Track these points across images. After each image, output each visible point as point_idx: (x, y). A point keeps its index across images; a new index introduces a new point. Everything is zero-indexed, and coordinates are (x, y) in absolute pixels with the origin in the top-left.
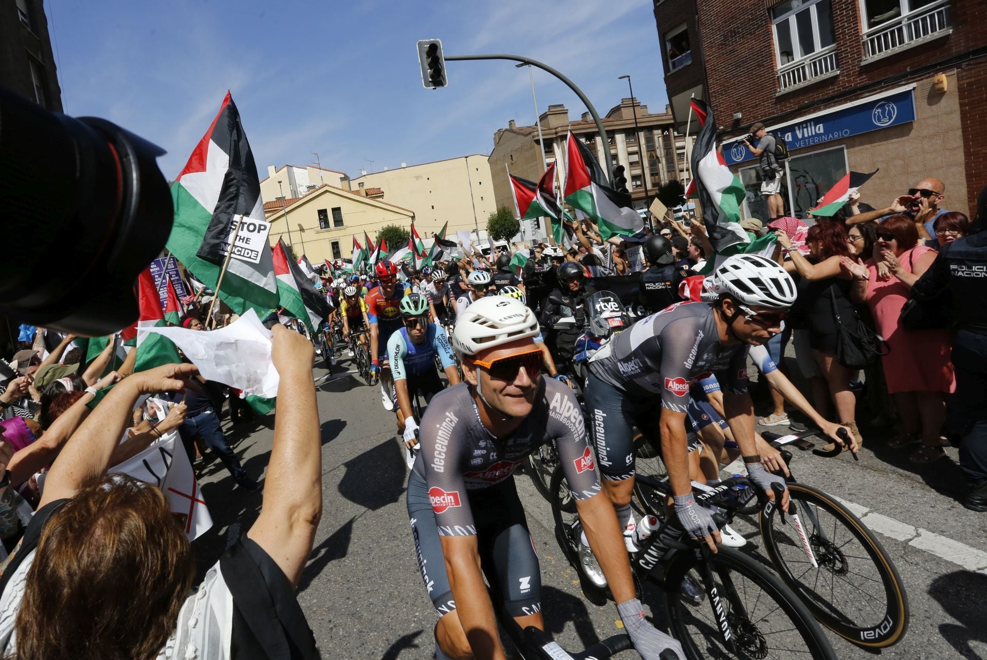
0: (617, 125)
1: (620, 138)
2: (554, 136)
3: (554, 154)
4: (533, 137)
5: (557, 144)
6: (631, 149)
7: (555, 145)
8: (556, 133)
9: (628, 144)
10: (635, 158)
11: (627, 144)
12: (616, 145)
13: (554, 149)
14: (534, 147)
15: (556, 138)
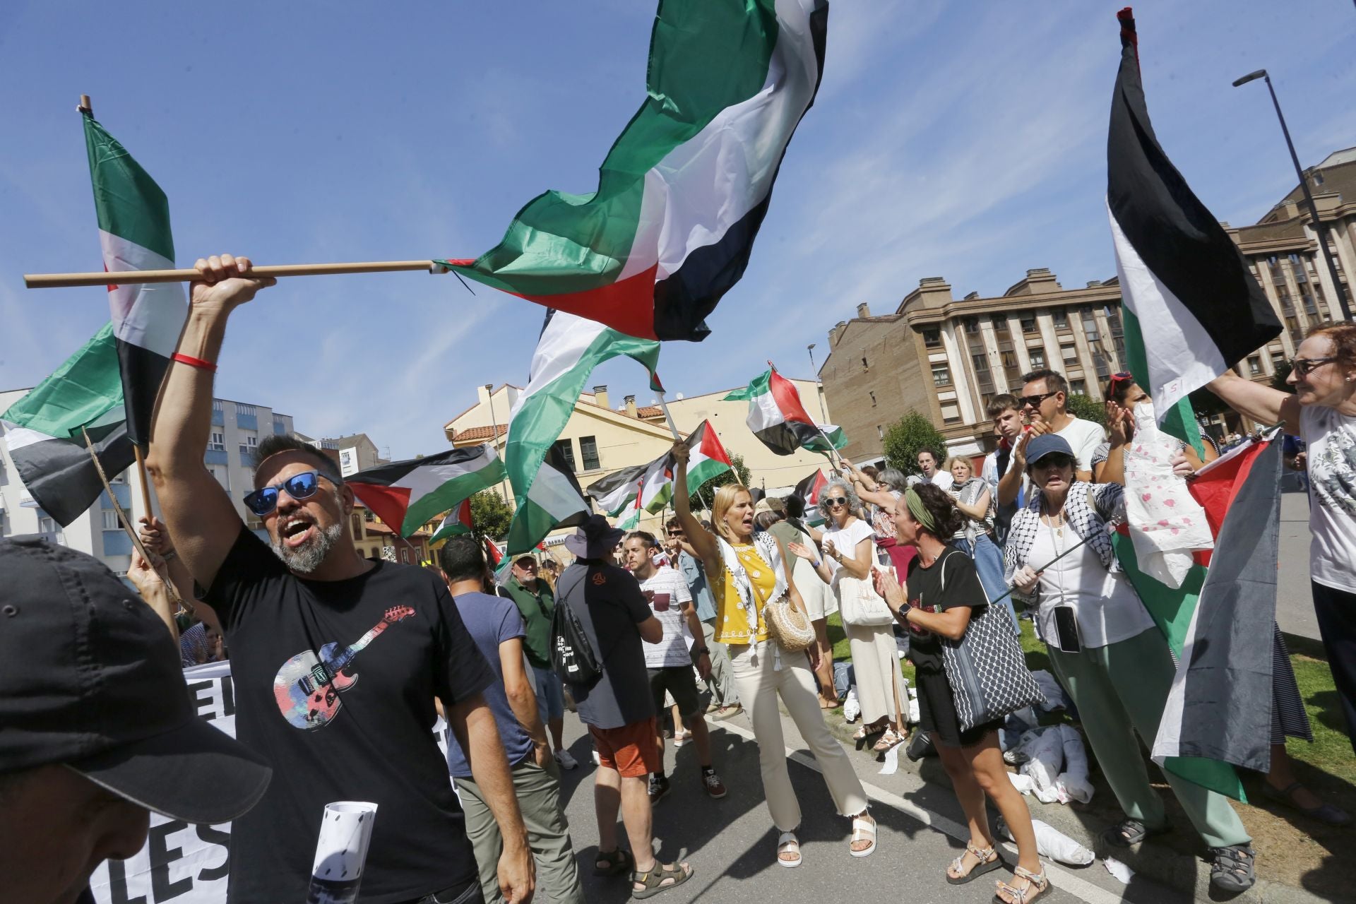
0: (1040, 301)
1: (1044, 321)
2: (943, 318)
3: (944, 348)
4: (909, 320)
5: (948, 332)
6: (1064, 339)
7: (944, 334)
8: (946, 313)
9: (1059, 332)
10: (1070, 353)
11: (1056, 331)
12: (1039, 333)
13: (942, 340)
14: (912, 336)
15: (945, 322)
